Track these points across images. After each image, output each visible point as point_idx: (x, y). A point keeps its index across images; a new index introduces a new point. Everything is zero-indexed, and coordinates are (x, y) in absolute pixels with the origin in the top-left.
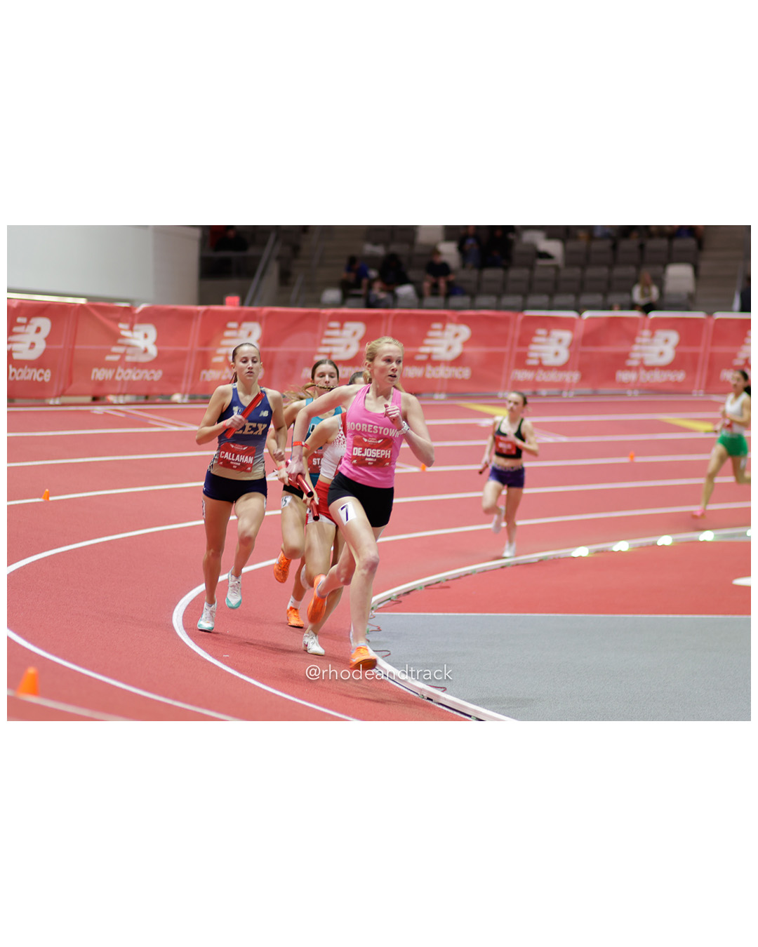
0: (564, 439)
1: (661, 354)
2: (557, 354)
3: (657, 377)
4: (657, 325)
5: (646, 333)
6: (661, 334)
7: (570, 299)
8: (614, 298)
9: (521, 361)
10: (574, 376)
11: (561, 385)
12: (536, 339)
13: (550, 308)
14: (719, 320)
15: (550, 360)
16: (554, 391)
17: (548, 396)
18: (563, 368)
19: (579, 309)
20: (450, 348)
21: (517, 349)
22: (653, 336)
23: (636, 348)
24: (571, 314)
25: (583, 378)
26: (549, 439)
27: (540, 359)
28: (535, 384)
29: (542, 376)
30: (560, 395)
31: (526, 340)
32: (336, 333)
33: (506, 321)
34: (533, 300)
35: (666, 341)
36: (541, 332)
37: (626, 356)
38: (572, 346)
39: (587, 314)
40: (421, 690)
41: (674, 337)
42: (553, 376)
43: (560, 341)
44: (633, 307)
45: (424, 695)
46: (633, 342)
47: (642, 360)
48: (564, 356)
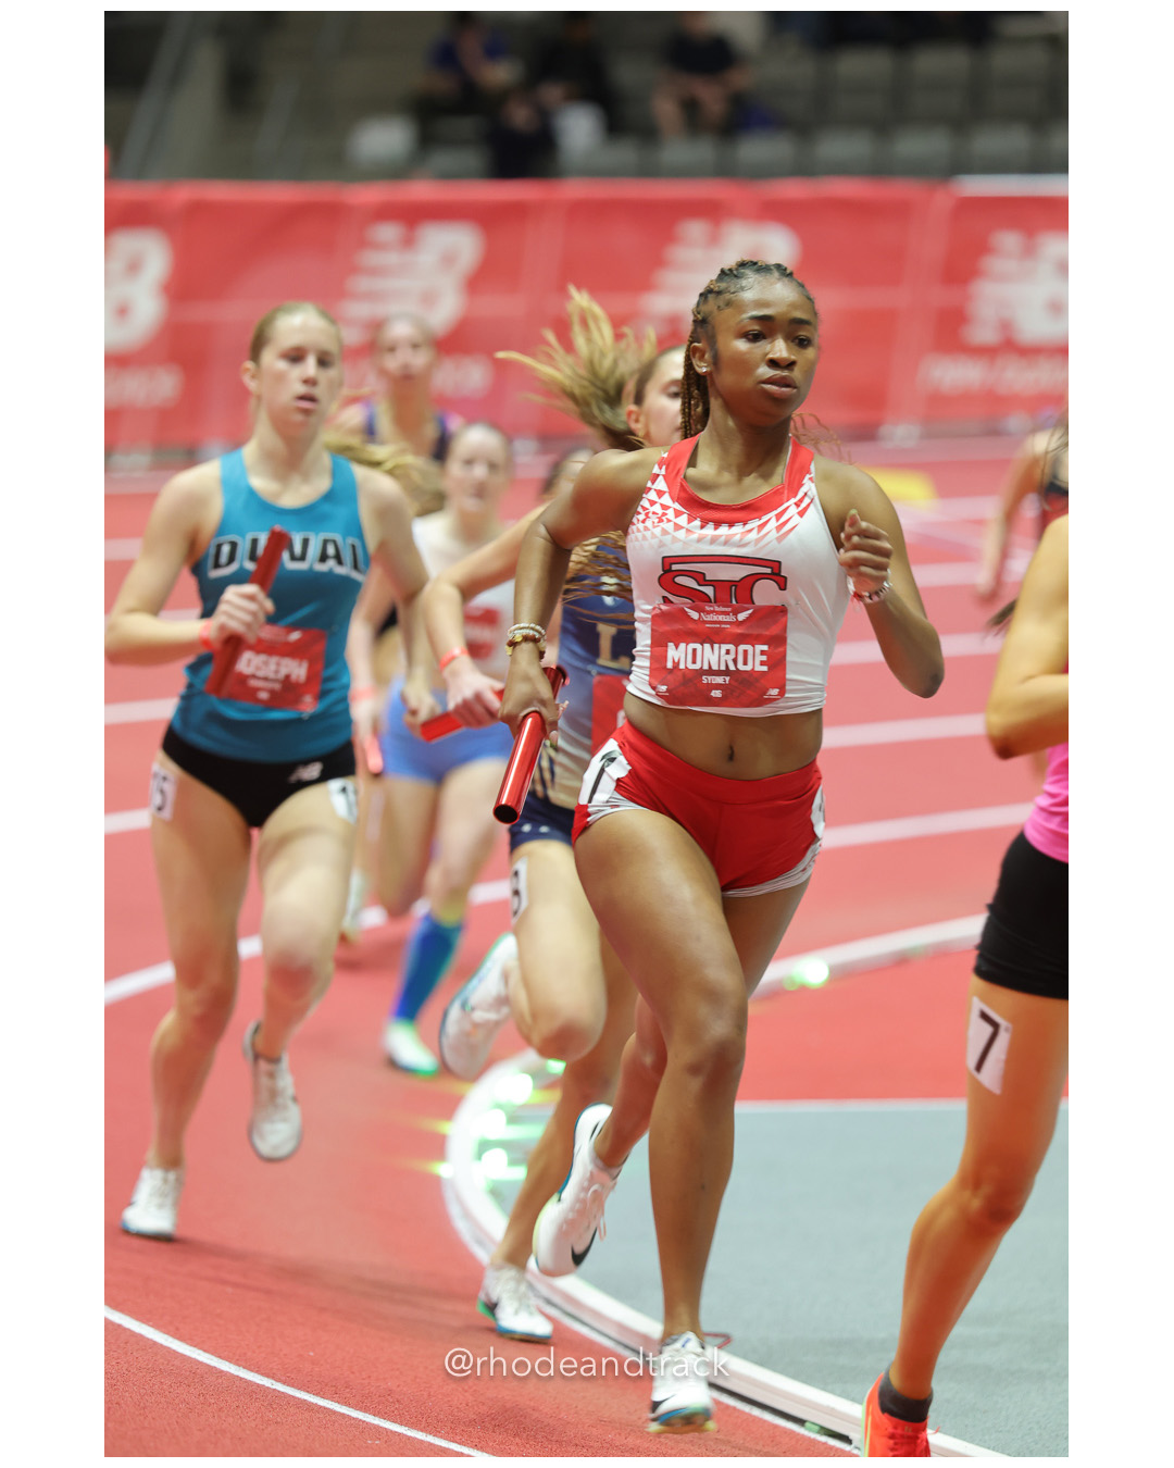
2: (1054, 307)
9: (950, 332)
12: (995, 264)
13: (1035, 166)
21: (939, 294)
27: (1006, 326)
28: (993, 403)
29: (1015, 377)
31: (962, 267)
32: (391, 258)
33: (900, 211)
34: (984, 143)
36: (1008, 240)
43: (1063, 267)
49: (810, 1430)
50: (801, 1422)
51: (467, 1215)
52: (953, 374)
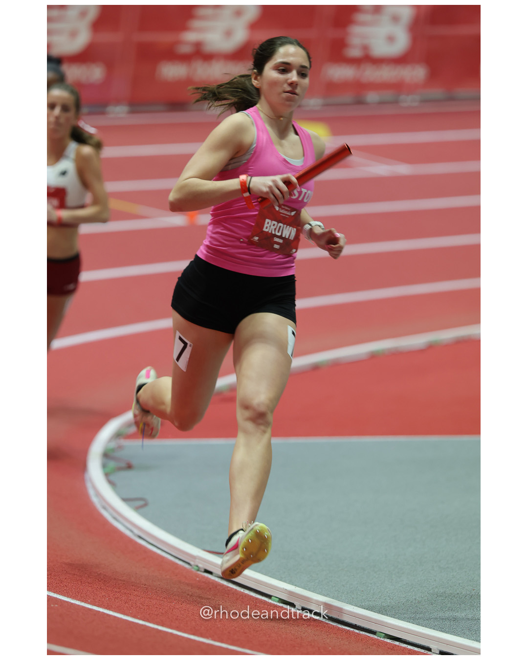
0: (403, 169)
2: (391, 39)
9: (337, 51)
10: (417, 73)
11: (398, 87)
12: (360, 17)
15: (381, 49)
16: (388, 95)
17: (382, 103)
18: (401, 60)
20: (228, 33)
21: (331, 34)
25: (434, 76)
26: (381, 169)
27: (365, 48)
28: (359, 87)
29: (371, 74)
30: (396, 102)
31: (344, 19)
38: (415, 27)
40: (194, 557)
42: (386, 74)
43: (396, 19)
45: (200, 565)
48: (402, 42)
49: (274, 600)
50: (269, 597)
51: (98, 494)
52: (340, 73)
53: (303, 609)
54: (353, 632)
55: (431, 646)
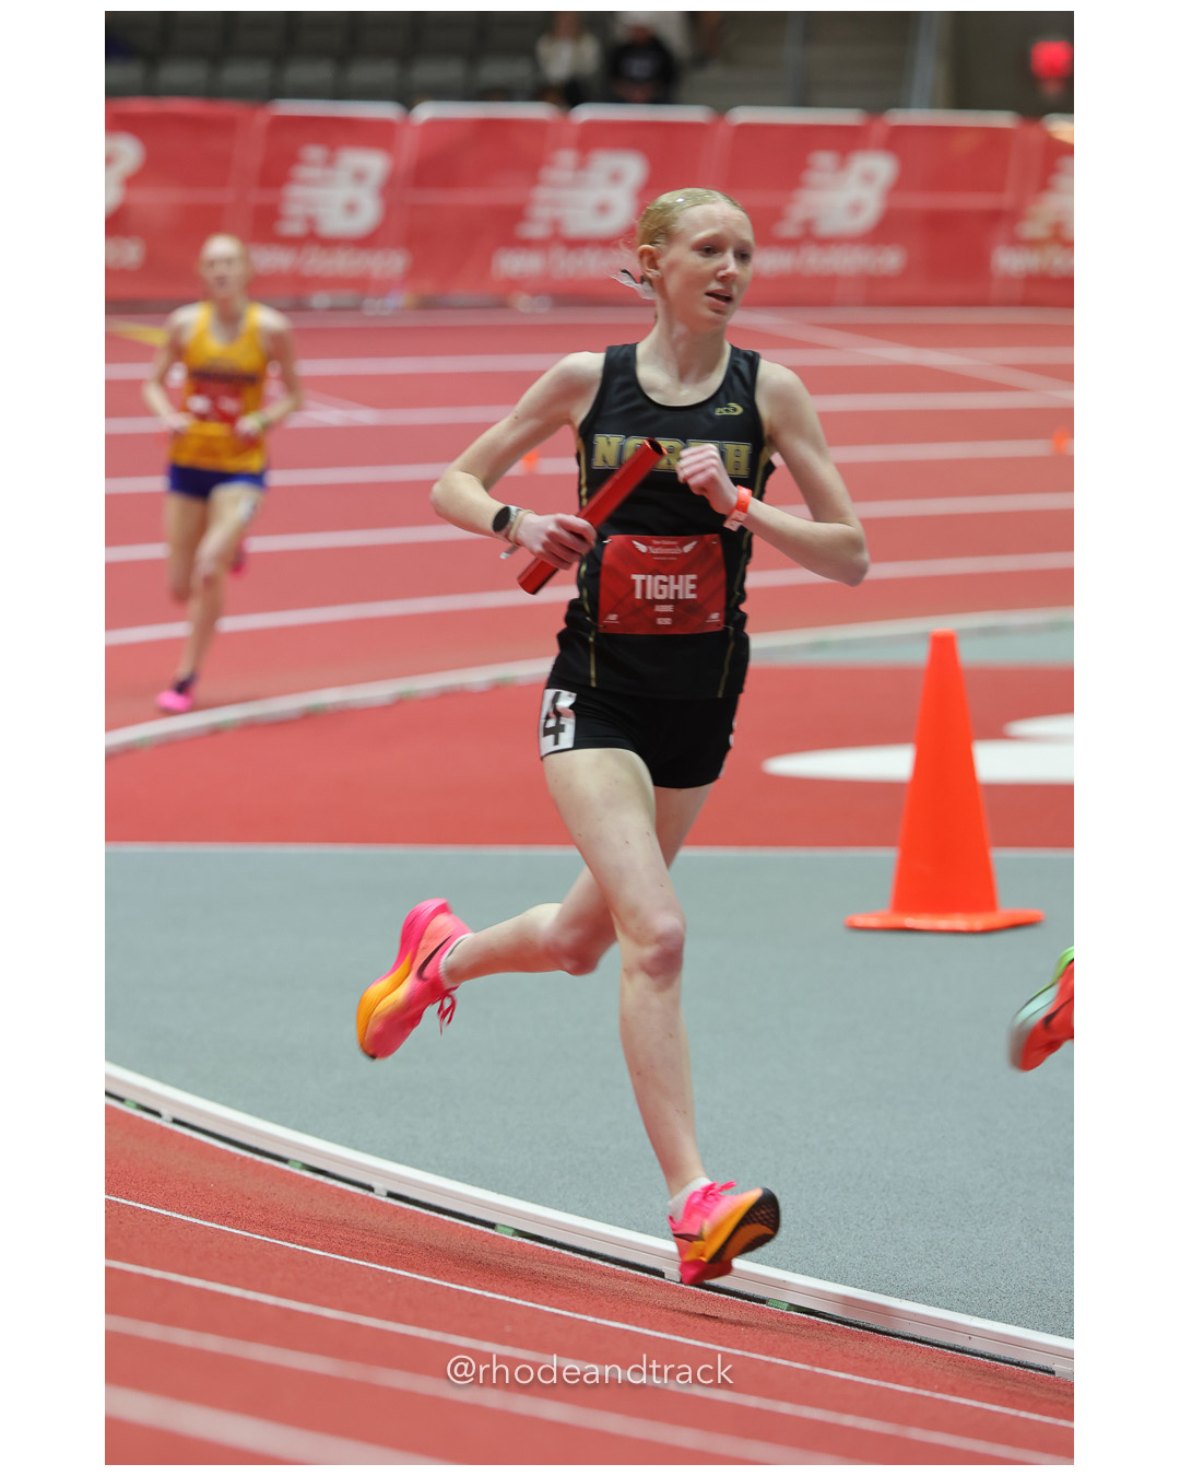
0: (366, 416)
1: (603, 209)
2: (351, 208)
3: (592, 265)
4: (592, 140)
5: (567, 157)
6: (605, 162)
7: (384, 72)
8: (495, 71)
9: (267, 225)
10: (391, 263)
11: (361, 284)
12: (303, 172)
13: (340, 93)
14: (745, 129)
15: (335, 222)
16: (346, 297)
17: (332, 309)
18: (366, 242)
19: (407, 98)
21: (257, 197)
22: (582, 165)
23: (542, 194)
24: (385, 111)
25: (417, 268)
26: (331, 417)
27: (311, 221)
28: (300, 284)
29: (317, 262)
30: (357, 308)
31: (276, 173)
33: (227, 126)
34: (299, 73)
35: (616, 177)
36: (314, 153)
37: (517, 214)
38: (390, 189)
39: (426, 112)
41: (633, 168)
42: (342, 263)
43: (359, 176)
44: (540, 92)
46: (534, 179)
47: (556, 224)
48: (368, 213)
49: (128, 1106)
50: (121, 1100)
52: (267, 259)
53: (176, 1121)
54: (251, 1159)
55: (374, 1184)
